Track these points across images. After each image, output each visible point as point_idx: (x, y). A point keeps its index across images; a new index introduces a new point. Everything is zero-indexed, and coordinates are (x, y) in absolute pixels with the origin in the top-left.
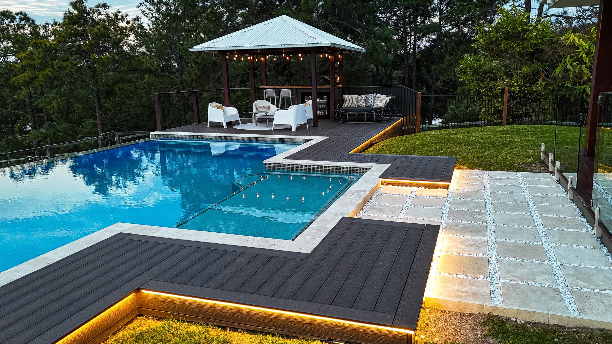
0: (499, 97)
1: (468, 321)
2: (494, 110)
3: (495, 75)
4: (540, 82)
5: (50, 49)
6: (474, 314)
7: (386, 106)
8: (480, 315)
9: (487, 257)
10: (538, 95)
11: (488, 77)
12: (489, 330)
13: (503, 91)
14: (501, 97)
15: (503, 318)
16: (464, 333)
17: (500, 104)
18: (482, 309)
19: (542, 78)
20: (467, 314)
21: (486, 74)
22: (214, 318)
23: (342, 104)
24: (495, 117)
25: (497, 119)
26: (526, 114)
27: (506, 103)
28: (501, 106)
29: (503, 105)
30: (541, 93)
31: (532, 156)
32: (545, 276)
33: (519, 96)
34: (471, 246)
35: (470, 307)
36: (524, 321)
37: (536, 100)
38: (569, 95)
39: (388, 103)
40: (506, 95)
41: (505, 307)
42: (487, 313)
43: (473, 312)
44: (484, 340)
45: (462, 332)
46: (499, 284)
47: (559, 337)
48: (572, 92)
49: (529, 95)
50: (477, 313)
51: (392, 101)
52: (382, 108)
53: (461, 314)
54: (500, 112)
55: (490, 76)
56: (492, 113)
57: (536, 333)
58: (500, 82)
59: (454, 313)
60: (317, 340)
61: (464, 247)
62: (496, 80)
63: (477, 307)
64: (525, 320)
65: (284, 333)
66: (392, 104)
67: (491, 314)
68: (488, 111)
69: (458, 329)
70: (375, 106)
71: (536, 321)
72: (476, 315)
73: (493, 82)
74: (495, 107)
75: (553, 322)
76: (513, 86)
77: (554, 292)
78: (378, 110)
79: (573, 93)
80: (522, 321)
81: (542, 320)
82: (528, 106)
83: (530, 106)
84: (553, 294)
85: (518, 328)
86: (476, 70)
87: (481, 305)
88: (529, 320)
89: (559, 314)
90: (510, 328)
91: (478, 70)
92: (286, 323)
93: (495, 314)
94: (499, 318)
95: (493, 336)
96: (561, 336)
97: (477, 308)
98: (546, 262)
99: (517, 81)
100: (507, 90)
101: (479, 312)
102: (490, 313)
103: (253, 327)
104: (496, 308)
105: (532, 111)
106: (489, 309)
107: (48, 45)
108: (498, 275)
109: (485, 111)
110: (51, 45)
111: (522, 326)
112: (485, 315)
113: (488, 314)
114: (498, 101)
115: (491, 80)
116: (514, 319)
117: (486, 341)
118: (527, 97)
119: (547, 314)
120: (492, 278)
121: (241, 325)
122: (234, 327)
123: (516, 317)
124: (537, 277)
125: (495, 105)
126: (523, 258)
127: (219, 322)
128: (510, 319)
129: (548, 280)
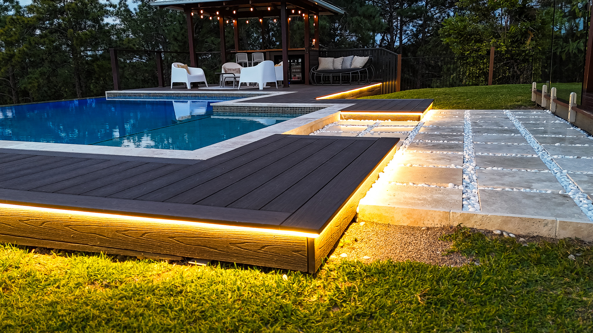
0: (484, 59)
1: (424, 235)
2: (479, 72)
3: (480, 36)
4: (528, 42)
5: (28, 25)
6: (434, 228)
7: (363, 67)
8: (443, 228)
9: (462, 168)
10: (526, 55)
11: (472, 39)
12: (457, 245)
13: (489, 52)
14: (487, 58)
15: (481, 231)
16: (414, 250)
17: (486, 65)
18: (447, 219)
19: (530, 38)
20: (423, 228)
21: (470, 35)
22: (13, 233)
23: (317, 67)
24: (480, 80)
25: (483, 82)
26: (513, 76)
27: (491, 65)
28: (486, 67)
29: (489, 67)
30: (529, 52)
31: (522, 100)
32: (545, 183)
33: (506, 58)
34: (439, 159)
35: (429, 217)
36: (515, 235)
37: (525, 61)
38: (561, 52)
39: (366, 64)
40: (492, 56)
41: (484, 214)
42: (455, 224)
43: (433, 225)
44: (446, 258)
45: (410, 248)
46: (477, 193)
47: (577, 253)
48: (563, 50)
49: (517, 56)
50: (439, 226)
51: (369, 62)
52: (359, 69)
53: (413, 228)
54: (486, 74)
55: (475, 37)
56: (477, 75)
57: (536, 248)
58: (485, 43)
59: (403, 228)
60: (163, 260)
61: (431, 161)
62: (481, 41)
63: (439, 215)
64: (517, 233)
65: (114, 251)
66: (370, 65)
67: (462, 226)
68: (473, 73)
69: (405, 245)
70: (352, 67)
71: (535, 235)
72: (438, 229)
73: (478, 44)
74: (480, 69)
75: (563, 234)
76: (500, 46)
77: (561, 198)
78: (355, 71)
79: (565, 51)
80: (511, 235)
81: (544, 232)
82: (516, 68)
83: (518, 67)
84: (560, 200)
85: (505, 242)
86: (461, 31)
87: (446, 213)
88: (522, 233)
89: (574, 220)
90: (492, 242)
91: (463, 31)
92: (116, 235)
93: (469, 225)
94: (474, 231)
95: (462, 252)
96: (579, 251)
97: (440, 218)
98: (546, 171)
99: (504, 41)
100: (493, 50)
101: (443, 224)
102: (459, 225)
103: (69, 245)
104: (470, 217)
105: (519, 73)
106: (459, 218)
107: (26, 22)
108: (476, 183)
109: (469, 74)
110: (29, 21)
111: (512, 241)
112: (451, 228)
113: (457, 227)
114: (483, 62)
115: (476, 42)
116: (498, 232)
117: (450, 259)
118: (515, 58)
119: (553, 222)
120: (466, 187)
121: (51, 243)
122: (42, 246)
123: (501, 229)
124: (533, 184)
125: (480, 67)
126: (512, 168)
127: (20, 239)
128: (492, 232)
129: (551, 187)
